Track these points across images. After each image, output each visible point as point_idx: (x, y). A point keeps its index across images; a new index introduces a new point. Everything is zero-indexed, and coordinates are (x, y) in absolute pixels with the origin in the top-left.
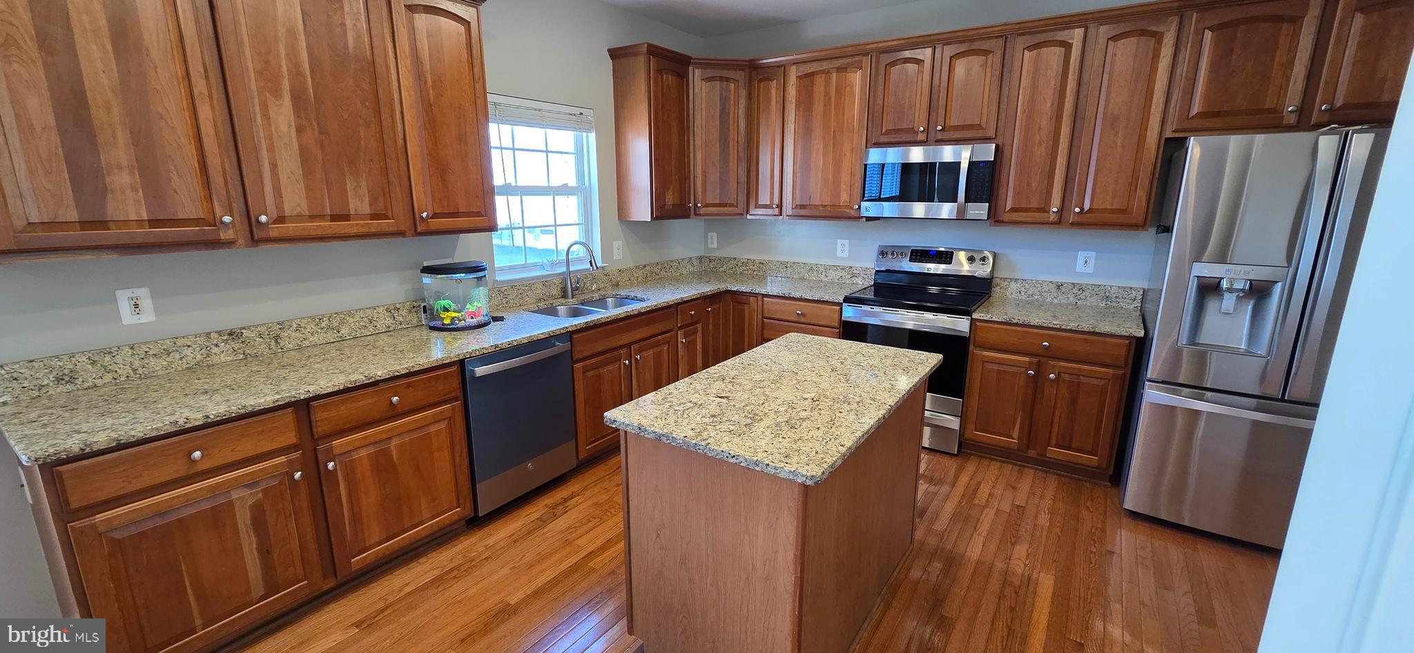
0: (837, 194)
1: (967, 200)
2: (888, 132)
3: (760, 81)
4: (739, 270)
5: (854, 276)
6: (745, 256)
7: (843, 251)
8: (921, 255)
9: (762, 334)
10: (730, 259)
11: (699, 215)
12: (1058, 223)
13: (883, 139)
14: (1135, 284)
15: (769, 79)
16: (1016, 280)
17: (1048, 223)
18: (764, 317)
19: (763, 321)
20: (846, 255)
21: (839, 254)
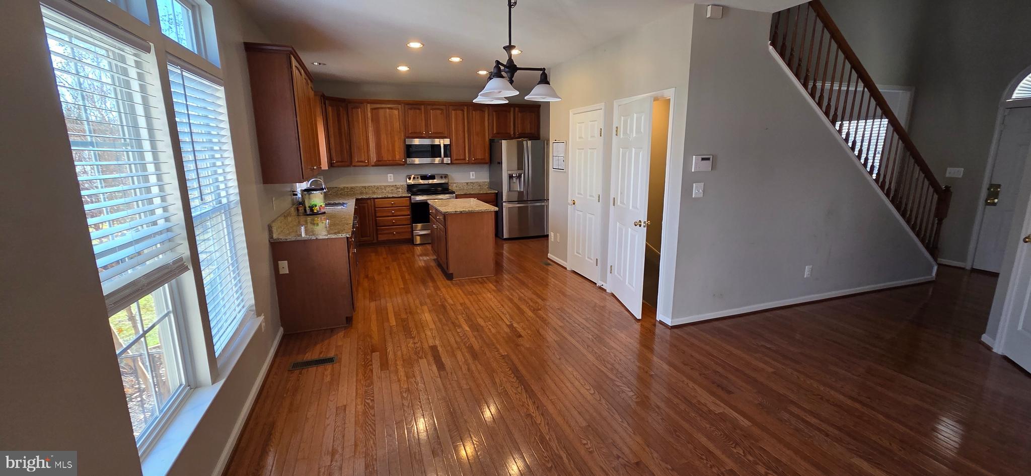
0: (394, 156)
1: (444, 157)
2: (411, 133)
3: (352, 108)
4: (339, 193)
5: (397, 188)
6: (342, 186)
7: (391, 179)
8: (424, 177)
9: (375, 215)
10: (333, 188)
11: (334, 167)
12: (468, 163)
13: (410, 135)
14: (486, 181)
15: (357, 108)
16: (455, 183)
17: (466, 163)
18: (375, 207)
19: (375, 210)
20: (392, 180)
21: (389, 180)
